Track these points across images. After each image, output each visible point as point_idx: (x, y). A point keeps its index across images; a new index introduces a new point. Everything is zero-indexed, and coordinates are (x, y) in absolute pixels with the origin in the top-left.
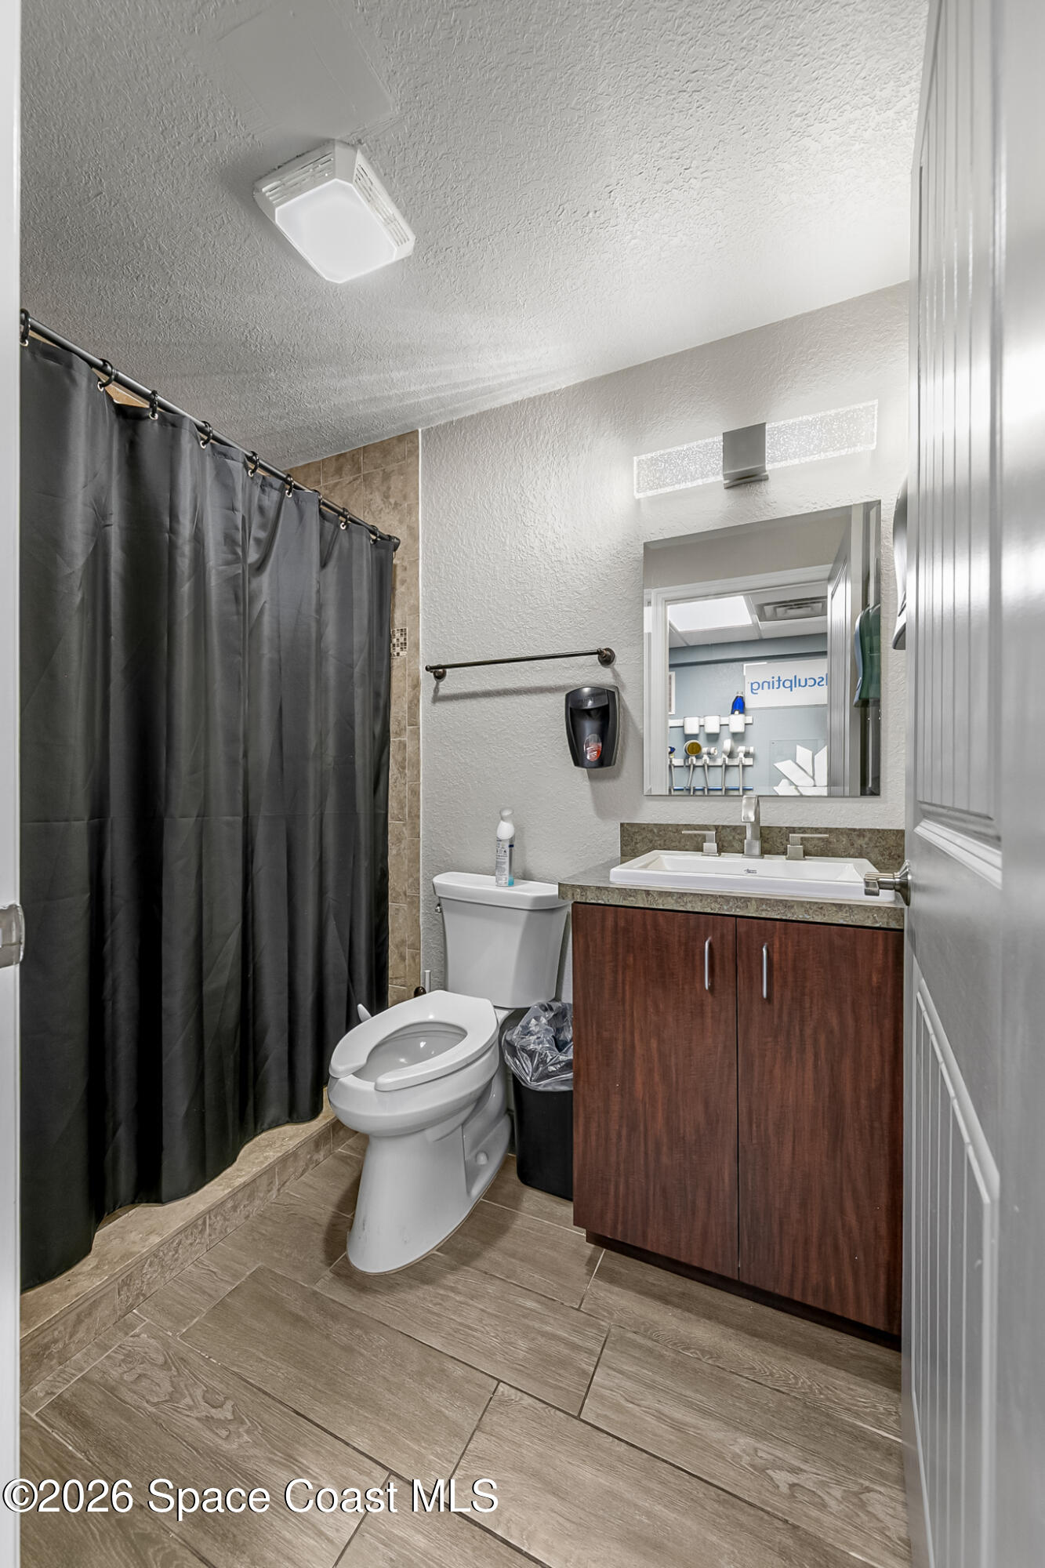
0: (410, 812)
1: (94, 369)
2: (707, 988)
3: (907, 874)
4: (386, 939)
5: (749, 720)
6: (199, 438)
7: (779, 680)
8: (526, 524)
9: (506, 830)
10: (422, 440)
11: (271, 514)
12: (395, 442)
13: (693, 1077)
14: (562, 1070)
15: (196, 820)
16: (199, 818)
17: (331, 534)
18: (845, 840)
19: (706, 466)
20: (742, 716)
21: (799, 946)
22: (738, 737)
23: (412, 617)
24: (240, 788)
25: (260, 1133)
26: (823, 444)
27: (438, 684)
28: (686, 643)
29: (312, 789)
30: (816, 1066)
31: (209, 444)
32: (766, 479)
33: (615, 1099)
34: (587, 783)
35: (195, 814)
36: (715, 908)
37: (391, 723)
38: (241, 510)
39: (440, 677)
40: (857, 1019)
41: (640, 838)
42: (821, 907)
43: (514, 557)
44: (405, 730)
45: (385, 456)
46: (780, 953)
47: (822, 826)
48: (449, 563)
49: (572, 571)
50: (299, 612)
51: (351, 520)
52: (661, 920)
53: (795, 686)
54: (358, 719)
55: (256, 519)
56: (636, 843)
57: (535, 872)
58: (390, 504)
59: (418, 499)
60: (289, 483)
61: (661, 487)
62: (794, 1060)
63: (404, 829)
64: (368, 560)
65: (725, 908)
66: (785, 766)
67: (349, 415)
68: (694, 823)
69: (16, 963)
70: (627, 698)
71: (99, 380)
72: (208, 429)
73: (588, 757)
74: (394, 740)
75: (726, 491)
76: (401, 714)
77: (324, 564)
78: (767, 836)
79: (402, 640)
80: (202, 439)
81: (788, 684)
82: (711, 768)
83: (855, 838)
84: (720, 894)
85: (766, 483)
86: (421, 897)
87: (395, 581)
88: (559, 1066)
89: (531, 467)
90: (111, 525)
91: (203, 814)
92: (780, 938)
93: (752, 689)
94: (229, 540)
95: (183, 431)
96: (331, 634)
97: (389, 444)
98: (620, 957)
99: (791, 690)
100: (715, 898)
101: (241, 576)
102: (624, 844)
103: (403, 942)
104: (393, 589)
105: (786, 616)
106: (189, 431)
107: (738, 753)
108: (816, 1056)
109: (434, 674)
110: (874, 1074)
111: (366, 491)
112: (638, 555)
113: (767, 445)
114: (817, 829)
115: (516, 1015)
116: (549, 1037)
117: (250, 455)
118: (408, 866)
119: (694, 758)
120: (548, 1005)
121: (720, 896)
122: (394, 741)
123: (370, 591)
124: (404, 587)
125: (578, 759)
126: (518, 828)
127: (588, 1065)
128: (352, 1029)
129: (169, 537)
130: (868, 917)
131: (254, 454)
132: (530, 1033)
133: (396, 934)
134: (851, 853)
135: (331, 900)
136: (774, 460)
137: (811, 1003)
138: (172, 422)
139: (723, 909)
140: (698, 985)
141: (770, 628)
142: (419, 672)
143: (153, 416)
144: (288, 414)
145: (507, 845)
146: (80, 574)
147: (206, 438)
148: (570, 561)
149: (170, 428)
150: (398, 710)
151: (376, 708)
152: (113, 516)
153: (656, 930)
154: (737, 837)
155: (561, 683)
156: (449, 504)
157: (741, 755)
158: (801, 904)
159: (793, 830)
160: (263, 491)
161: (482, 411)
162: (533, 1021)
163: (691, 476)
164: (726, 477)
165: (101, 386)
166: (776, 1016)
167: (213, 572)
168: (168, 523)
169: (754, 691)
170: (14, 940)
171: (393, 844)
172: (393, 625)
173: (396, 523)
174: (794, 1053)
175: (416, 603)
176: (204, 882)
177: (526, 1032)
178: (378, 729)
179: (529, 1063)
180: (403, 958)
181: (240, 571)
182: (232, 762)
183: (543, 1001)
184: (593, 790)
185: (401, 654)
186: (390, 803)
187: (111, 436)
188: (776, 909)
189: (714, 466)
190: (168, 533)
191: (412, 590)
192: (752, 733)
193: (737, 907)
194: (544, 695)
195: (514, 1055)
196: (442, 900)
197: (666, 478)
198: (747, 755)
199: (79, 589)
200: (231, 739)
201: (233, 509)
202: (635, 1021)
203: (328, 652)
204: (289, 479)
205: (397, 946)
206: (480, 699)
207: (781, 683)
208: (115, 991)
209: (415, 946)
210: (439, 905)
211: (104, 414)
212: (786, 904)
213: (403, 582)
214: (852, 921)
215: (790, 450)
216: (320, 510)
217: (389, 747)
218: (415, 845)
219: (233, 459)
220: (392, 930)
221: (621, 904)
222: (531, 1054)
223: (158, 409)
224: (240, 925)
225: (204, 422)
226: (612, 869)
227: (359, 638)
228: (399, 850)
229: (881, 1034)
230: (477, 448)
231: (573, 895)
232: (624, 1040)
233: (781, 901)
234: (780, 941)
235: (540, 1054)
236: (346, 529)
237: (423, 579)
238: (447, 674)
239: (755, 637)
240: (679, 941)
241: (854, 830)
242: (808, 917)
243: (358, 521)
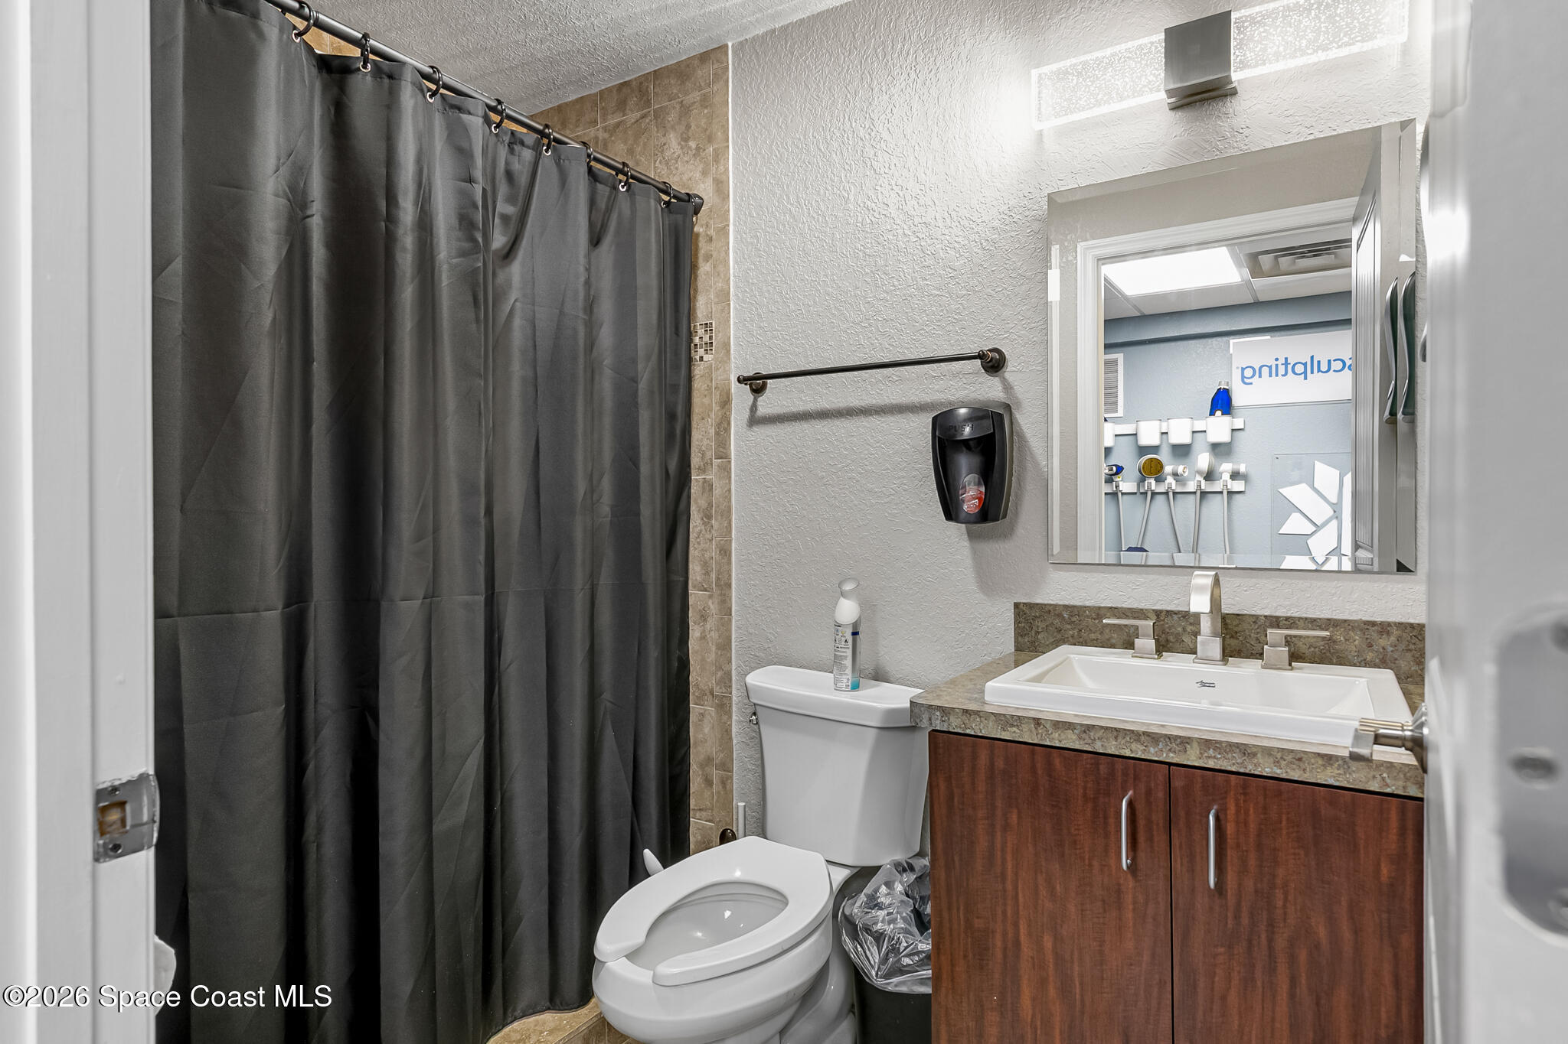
0: (718, 579)
1: (288, 15)
2: (1125, 867)
3: (1422, 725)
4: (687, 754)
5: (1238, 423)
6: (426, 90)
7: (1286, 364)
8: (878, 170)
9: (847, 611)
10: (733, 56)
11: (523, 180)
12: (696, 62)
13: (1105, 995)
14: (922, 963)
15: (422, 603)
16: (428, 600)
17: (605, 200)
18: (1357, 638)
19: (1140, 78)
20: (1227, 418)
21: (1265, 814)
22: (1220, 450)
23: (719, 307)
24: (482, 558)
25: (512, 1022)
26: (1322, 38)
27: (755, 400)
28: (1139, 311)
29: (580, 555)
30: (1292, 996)
31: (439, 95)
32: (1234, 93)
33: (992, 1017)
34: (966, 543)
35: (421, 595)
36: (1137, 751)
37: (693, 455)
38: (480, 179)
39: (758, 391)
40: (1357, 931)
41: (1042, 625)
42: (1299, 758)
43: (860, 219)
44: (712, 464)
45: (683, 83)
46: (1237, 823)
47: (1322, 616)
48: (770, 230)
49: (943, 238)
50: (562, 313)
51: (633, 177)
52: (1057, 762)
53: (1312, 372)
54: (644, 452)
55: (503, 189)
56: (1038, 633)
57: (891, 668)
58: (690, 148)
59: (728, 141)
60: (548, 136)
61: (1072, 113)
62: (1259, 984)
63: (710, 603)
64: (658, 230)
65: (1152, 750)
66: (1297, 494)
67: (631, 31)
68: (1124, 606)
69: (149, 847)
70: (1026, 421)
71: (295, 28)
72: (436, 76)
73: (965, 507)
74: (695, 477)
75: (1172, 114)
76: (705, 442)
77: (595, 241)
78: (1236, 629)
79: (706, 339)
80: (429, 90)
81: (1299, 369)
82: (1179, 496)
83: (1375, 636)
84: (1143, 729)
85: (1235, 100)
86: (734, 698)
87: (696, 255)
88: (917, 958)
89: (883, 89)
90: (313, 215)
91: (432, 594)
92: (1237, 800)
93: (1243, 377)
94: (465, 222)
95: (403, 83)
96: (606, 337)
97: (688, 66)
98: (999, 813)
99: (1306, 378)
100: (1136, 736)
101: (482, 269)
102: (1019, 633)
103: (709, 760)
104: (694, 267)
105: (1293, 268)
106: (411, 83)
107: (1221, 473)
108: (1293, 981)
109: (751, 387)
110: (1384, 1015)
111: (657, 132)
112: (1041, 213)
113: (1233, 43)
114: (1315, 620)
115: (863, 875)
116: (907, 911)
117: (494, 104)
118: (716, 654)
119: (1153, 482)
120: (907, 863)
121: (1144, 733)
122: (696, 480)
123: (662, 275)
124: (708, 264)
125: (950, 509)
126: (867, 607)
127: (953, 965)
128: (635, 885)
129: (386, 226)
130: (1374, 777)
131: (500, 102)
132: (879, 906)
133: (700, 748)
134: (1369, 658)
135: (608, 704)
136: (1243, 65)
137: (1286, 900)
138: (388, 71)
139: (1149, 752)
140: (1112, 862)
141: (1269, 286)
142: (729, 384)
143: (365, 67)
144: (550, 35)
145: (849, 631)
146: (270, 287)
147: (434, 87)
148: (940, 223)
149: (386, 81)
150: (702, 436)
151: (670, 436)
152: (315, 203)
153: (1050, 776)
154: (1189, 628)
155: (927, 398)
156: (771, 146)
157: (1226, 477)
158: (1268, 751)
159: (1276, 622)
160: (512, 151)
161: (815, 13)
162: (883, 889)
163: (1118, 94)
164: (1170, 93)
165: (298, 35)
166: (1230, 915)
167: (445, 267)
168: (384, 209)
169: (1246, 381)
170: (145, 818)
171: (695, 623)
172: (695, 317)
173: (698, 175)
174: (1258, 974)
175: (725, 287)
176: (433, 686)
177: (873, 904)
178: (673, 465)
179: (874, 950)
180: (709, 782)
181: (480, 264)
182: (469, 522)
183: (900, 857)
184: (974, 552)
185: (704, 359)
186: (691, 566)
187: (312, 98)
188: (1230, 756)
189: (1151, 78)
190: (384, 221)
191: (721, 268)
192: (1243, 442)
193: (1170, 750)
194: (904, 416)
195: (855, 937)
196: (757, 707)
197: (1080, 99)
198: (1235, 475)
199: (269, 307)
200: (468, 491)
201: (470, 180)
202: (1021, 908)
203: (603, 361)
204: (547, 131)
205: (702, 766)
206: (813, 422)
207: (1290, 367)
208: (320, 830)
209: (726, 766)
210: (755, 714)
211: (301, 72)
212: (1244, 750)
213: (708, 257)
214: (1348, 782)
215: (1269, 50)
216: (590, 170)
217: (690, 488)
218: (725, 624)
219: (470, 113)
220: (695, 743)
221: (998, 736)
222: (879, 937)
223: (371, 56)
224: (482, 741)
225: (432, 67)
226: (989, 684)
227: (645, 340)
228: (704, 631)
229: (1396, 956)
230: (808, 66)
231: (930, 719)
232: (1005, 934)
233: (1237, 745)
234: (1237, 805)
235: (891, 939)
236: (627, 190)
237: (735, 252)
238: (768, 385)
239: (1248, 299)
240: (1085, 795)
241: (1373, 624)
242: (1279, 771)
243: (643, 177)
